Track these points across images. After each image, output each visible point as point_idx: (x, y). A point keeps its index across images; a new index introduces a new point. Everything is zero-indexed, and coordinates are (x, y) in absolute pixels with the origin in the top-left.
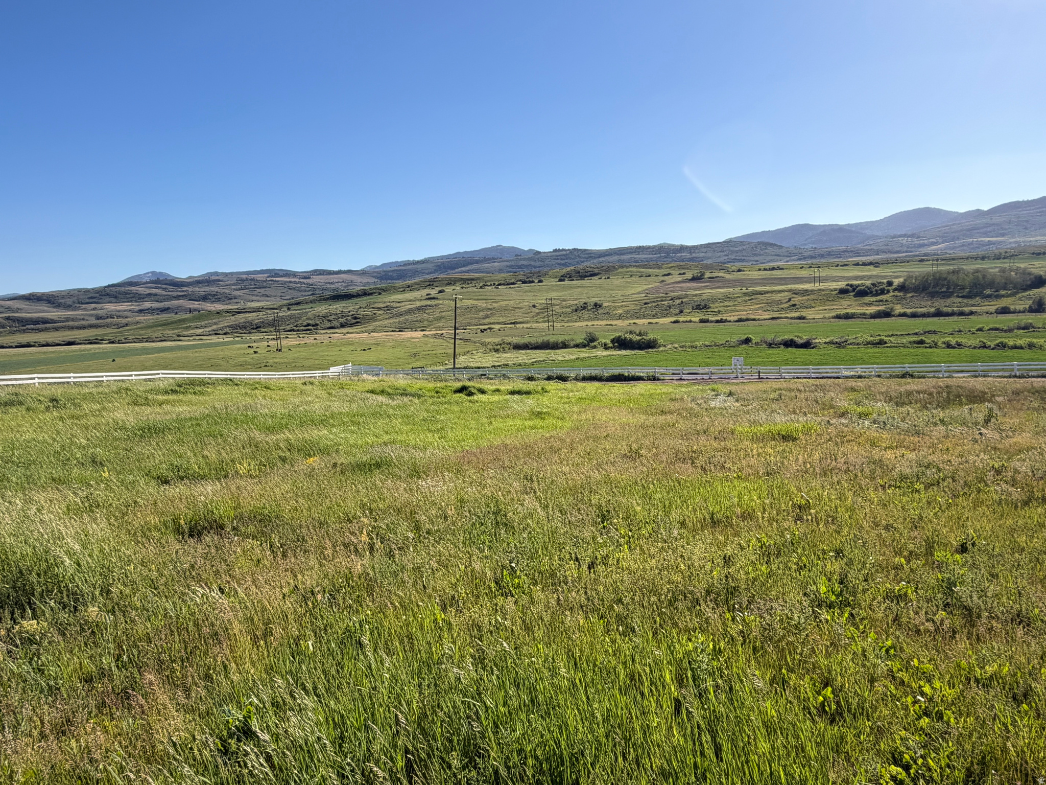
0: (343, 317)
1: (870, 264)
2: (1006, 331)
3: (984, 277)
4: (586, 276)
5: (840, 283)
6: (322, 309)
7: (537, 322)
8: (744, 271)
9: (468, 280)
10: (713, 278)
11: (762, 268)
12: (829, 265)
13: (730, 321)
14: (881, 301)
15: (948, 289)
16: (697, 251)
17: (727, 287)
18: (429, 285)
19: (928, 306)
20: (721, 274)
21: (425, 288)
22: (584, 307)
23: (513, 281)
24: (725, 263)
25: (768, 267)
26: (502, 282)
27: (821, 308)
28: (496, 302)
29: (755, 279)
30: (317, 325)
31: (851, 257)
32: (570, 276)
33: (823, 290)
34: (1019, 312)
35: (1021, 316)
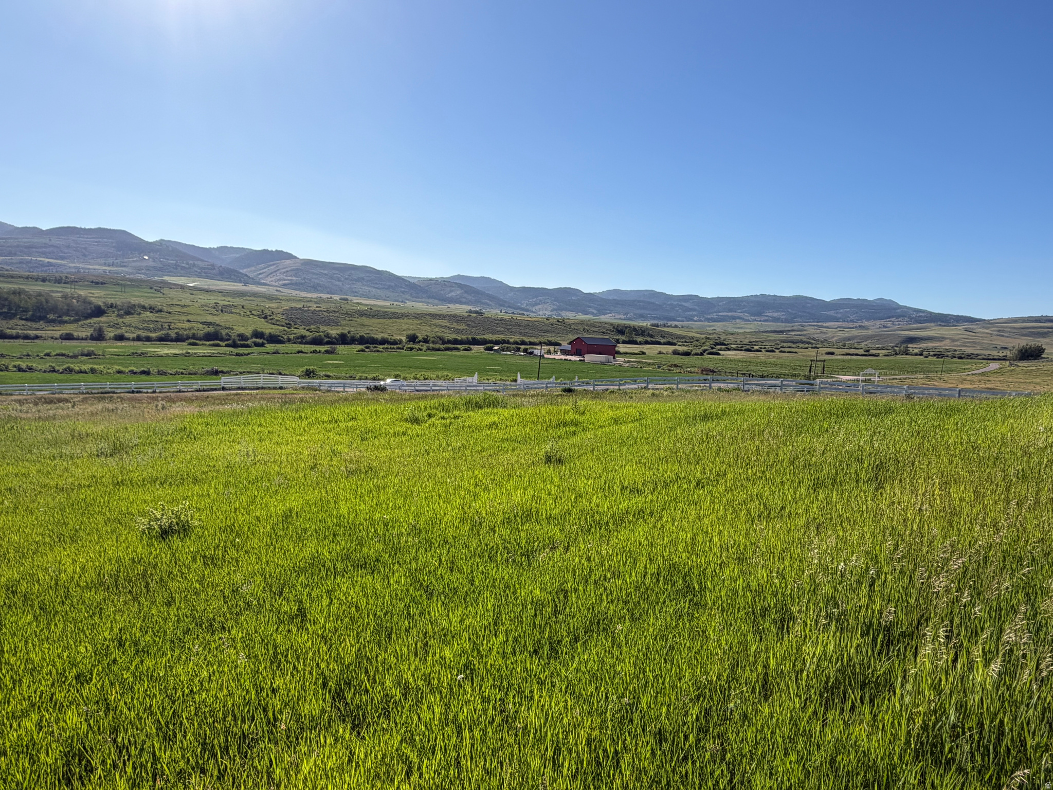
2: (71, 357)
3: (47, 302)
15: (10, 309)
34: (82, 339)
35: (84, 343)
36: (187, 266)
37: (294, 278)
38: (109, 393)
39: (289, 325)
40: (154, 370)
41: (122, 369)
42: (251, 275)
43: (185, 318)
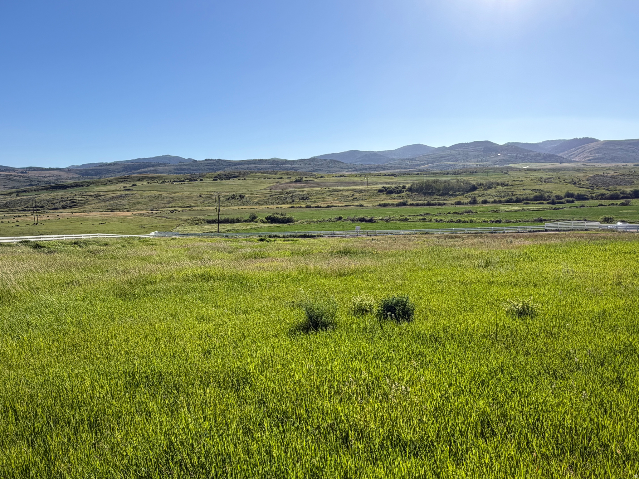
0: (63, 201)
1: (392, 175)
2: (460, 214)
3: (449, 184)
4: (230, 178)
5: (378, 186)
6: (46, 195)
7: (204, 206)
8: (324, 177)
9: (152, 178)
10: (308, 181)
11: (335, 176)
12: (370, 175)
13: (323, 207)
14: (400, 197)
15: (432, 191)
16: (295, 164)
17: (316, 187)
18: (125, 181)
19: (423, 200)
20: (312, 179)
21: (121, 182)
22: (233, 197)
23: (183, 179)
24: (312, 171)
25: (337, 175)
26: (176, 180)
27: (370, 200)
28: (175, 193)
29: (332, 182)
30: (43, 207)
31: (381, 171)
32: (219, 177)
33: (370, 190)
34: (465, 204)
35: (466, 206)
36: (523, 156)
37: (597, 155)
38: (479, 233)
39: (592, 187)
40: (503, 220)
41: (486, 220)
42: (565, 157)
43: (522, 188)
